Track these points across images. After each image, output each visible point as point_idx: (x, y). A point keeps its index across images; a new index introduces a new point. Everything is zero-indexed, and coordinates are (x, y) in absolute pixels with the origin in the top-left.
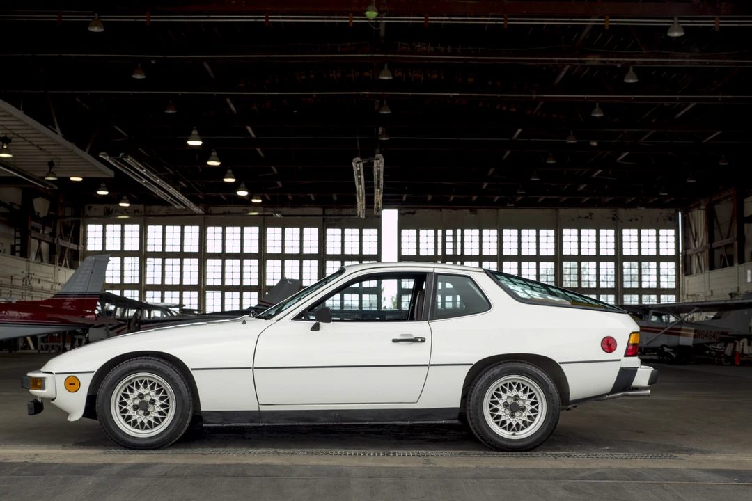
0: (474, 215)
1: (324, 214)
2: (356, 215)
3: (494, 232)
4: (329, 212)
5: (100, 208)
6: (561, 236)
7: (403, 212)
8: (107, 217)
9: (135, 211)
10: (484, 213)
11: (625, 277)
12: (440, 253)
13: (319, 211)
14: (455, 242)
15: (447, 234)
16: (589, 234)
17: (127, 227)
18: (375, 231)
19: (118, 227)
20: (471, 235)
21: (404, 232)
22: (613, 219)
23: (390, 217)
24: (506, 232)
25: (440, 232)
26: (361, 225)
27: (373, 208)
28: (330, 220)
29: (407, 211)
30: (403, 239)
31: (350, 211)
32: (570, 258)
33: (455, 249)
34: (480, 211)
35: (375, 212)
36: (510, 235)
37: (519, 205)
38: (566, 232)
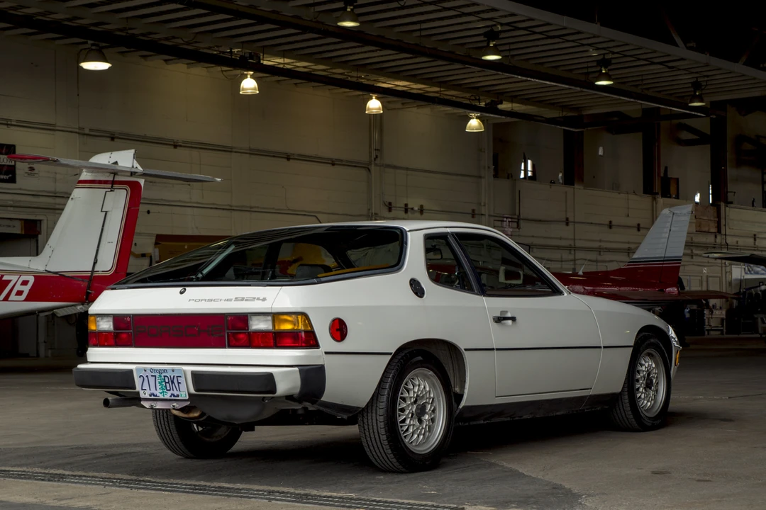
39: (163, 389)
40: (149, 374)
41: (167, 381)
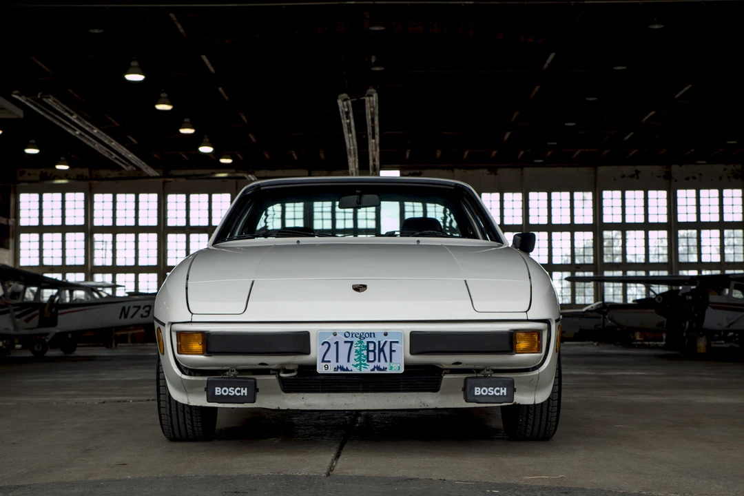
10: (505, 173)
36: (538, 199)
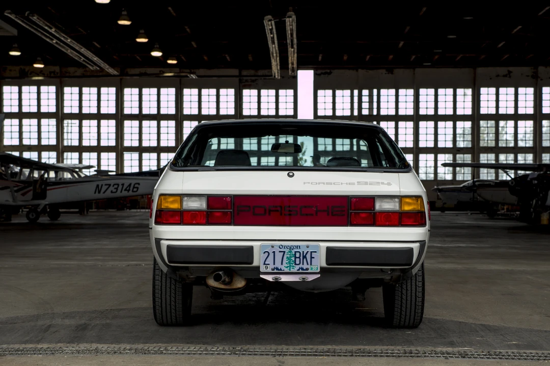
0: (390, 75)
1: (240, 76)
2: (272, 76)
3: (411, 92)
4: (245, 73)
5: (15, 70)
6: (479, 94)
7: (319, 72)
8: (22, 78)
9: (51, 73)
11: (544, 135)
12: (356, 113)
13: (235, 72)
14: (371, 102)
15: (363, 94)
16: (507, 93)
17: (43, 89)
18: (291, 92)
19: (34, 89)
20: (387, 95)
21: (320, 93)
22: (533, 77)
23: (306, 78)
24: (422, 91)
25: (356, 92)
26: (277, 85)
27: (288, 69)
28: (247, 81)
29: (324, 71)
30: (319, 99)
31: (265, 72)
32: (488, 117)
33: (371, 109)
34: (396, 71)
35: (290, 72)
37: (435, 65)
38: (483, 90)
39: (290, 264)
40: (277, 250)
41: (298, 255)
